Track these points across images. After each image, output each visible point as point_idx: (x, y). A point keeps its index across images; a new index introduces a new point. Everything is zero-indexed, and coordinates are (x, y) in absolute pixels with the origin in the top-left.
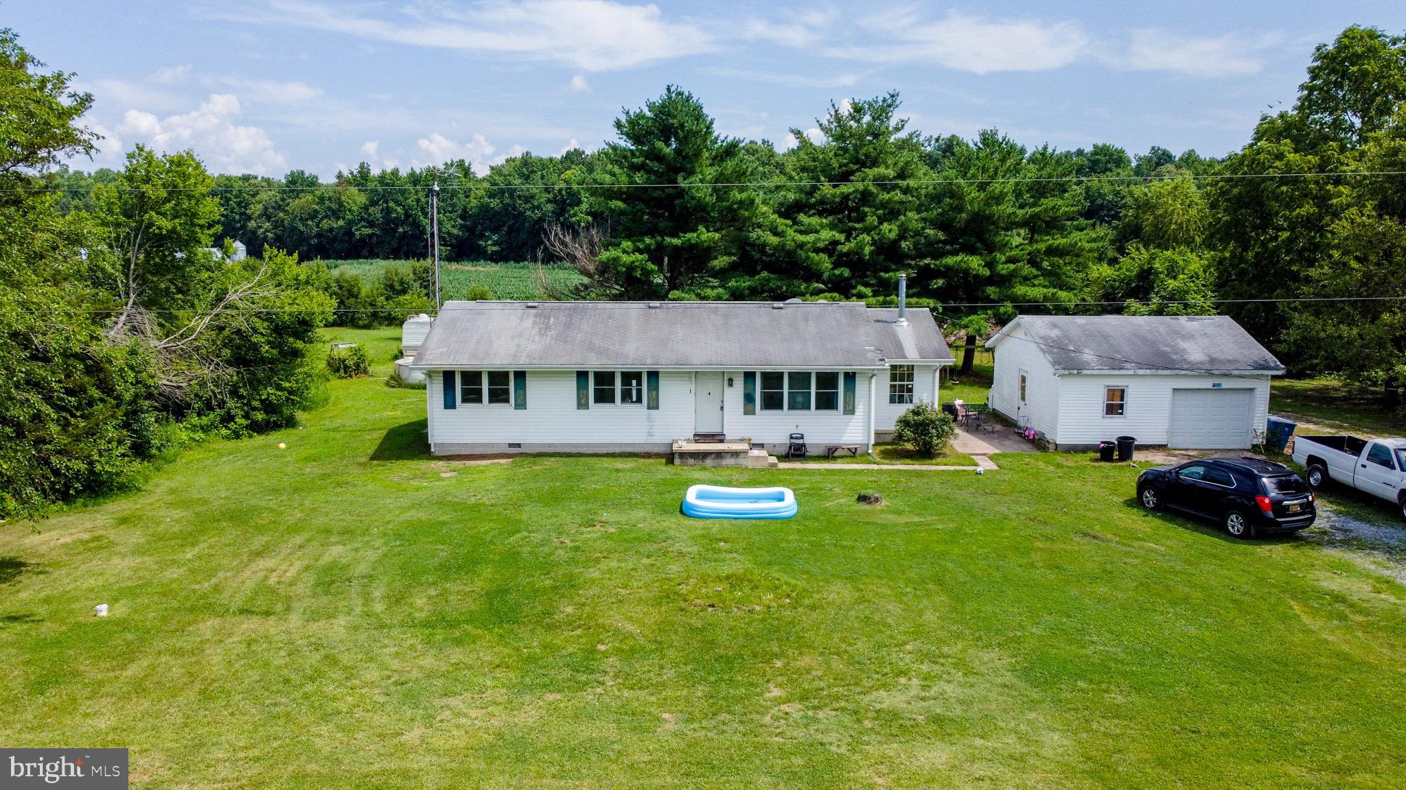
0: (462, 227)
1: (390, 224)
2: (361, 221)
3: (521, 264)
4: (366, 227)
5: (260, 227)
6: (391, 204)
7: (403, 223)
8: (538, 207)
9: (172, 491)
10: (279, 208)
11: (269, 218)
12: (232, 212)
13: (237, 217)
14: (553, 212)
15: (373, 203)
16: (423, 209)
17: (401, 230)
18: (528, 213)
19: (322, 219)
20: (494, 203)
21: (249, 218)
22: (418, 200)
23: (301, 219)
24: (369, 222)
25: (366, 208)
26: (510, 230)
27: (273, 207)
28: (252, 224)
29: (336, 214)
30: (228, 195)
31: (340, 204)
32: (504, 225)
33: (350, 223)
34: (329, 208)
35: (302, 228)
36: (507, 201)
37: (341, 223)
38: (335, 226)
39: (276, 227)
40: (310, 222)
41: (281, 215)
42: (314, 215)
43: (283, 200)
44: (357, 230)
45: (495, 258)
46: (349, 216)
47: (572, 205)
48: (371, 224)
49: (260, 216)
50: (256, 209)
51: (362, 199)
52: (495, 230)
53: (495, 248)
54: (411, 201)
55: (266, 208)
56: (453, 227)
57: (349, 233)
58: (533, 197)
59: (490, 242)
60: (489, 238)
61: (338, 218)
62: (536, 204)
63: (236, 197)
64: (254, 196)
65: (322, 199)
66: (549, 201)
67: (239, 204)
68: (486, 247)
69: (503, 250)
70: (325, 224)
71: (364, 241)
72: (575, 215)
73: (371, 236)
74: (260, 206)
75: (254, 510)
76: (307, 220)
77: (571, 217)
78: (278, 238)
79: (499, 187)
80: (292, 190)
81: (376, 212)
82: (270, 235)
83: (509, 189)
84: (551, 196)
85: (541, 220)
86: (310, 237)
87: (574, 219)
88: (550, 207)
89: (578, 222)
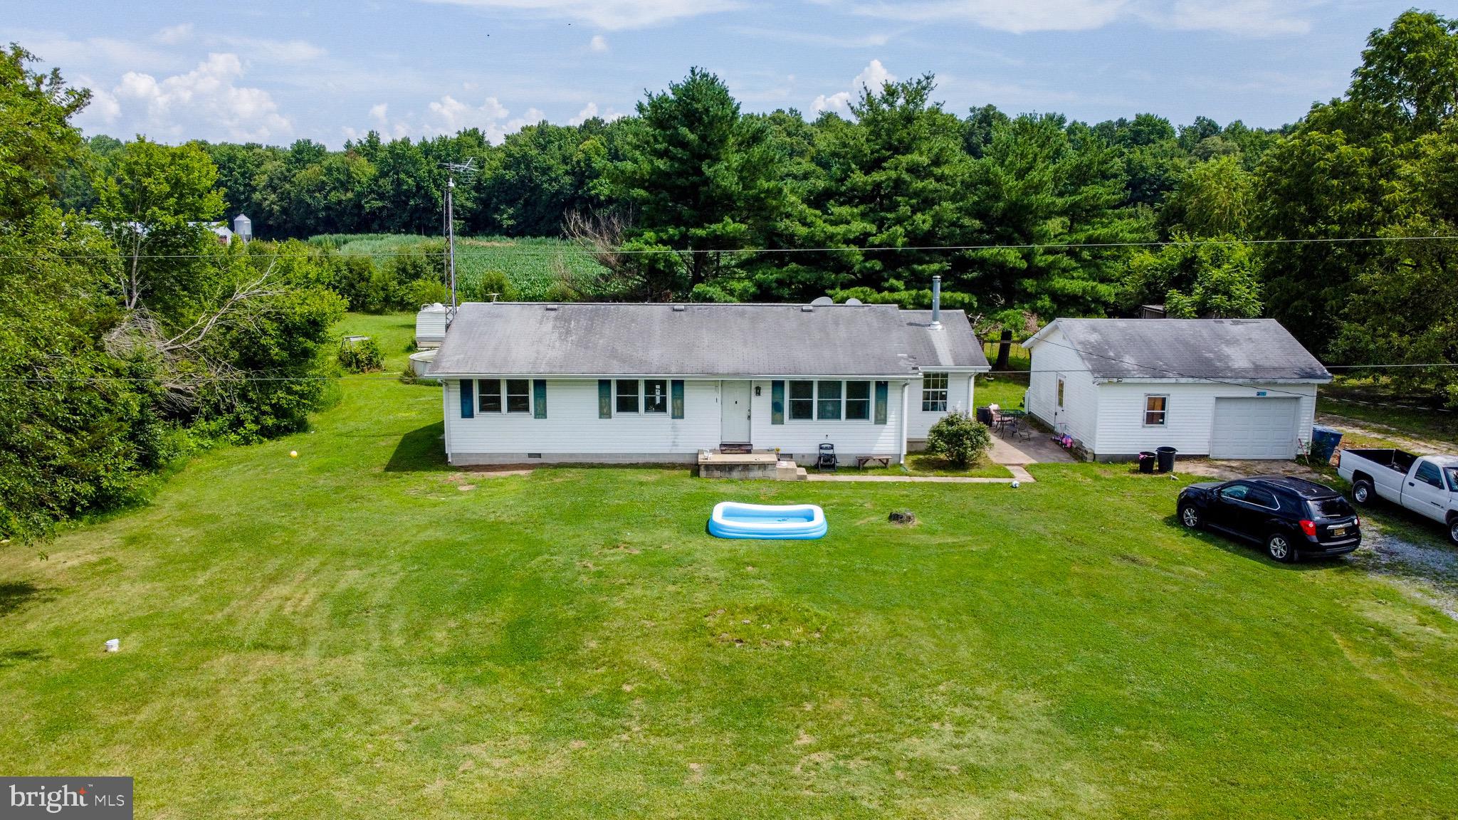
0: (476, 200)
1: (400, 198)
2: (370, 193)
3: (538, 239)
4: (376, 200)
5: (266, 199)
6: (402, 176)
7: (414, 195)
8: (556, 180)
9: (182, 506)
11: (274, 190)
12: (236, 182)
13: (241, 189)
14: (571, 185)
15: (384, 174)
16: (435, 181)
17: (412, 203)
18: (545, 185)
19: (330, 191)
20: (510, 175)
21: (254, 189)
22: (430, 172)
23: (309, 191)
24: (378, 194)
25: (376, 180)
26: (527, 203)
28: (257, 196)
29: (344, 186)
30: (232, 165)
31: (349, 175)
32: (520, 199)
33: (360, 195)
34: (338, 180)
35: (309, 200)
36: (523, 172)
37: (350, 195)
38: (344, 198)
39: (282, 199)
40: (317, 194)
41: (287, 186)
42: (321, 187)
43: (289, 170)
44: (366, 203)
45: (511, 233)
46: (358, 188)
47: (591, 178)
48: (381, 196)
49: (265, 188)
50: (261, 180)
51: (371, 170)
52: (511, 203)
53: (510, 222)
54: (423, 173)
55: (271, 179)
56: (467, 199)
57: (360, 207)
58: (550, 168)
59: (505, 216)
60: (504, 212)
61: (347, 190)
62: (553, 175)
63: (240, 167)
64: (258, 166)
65: (329, 170)
66: (567, 173)
67: (243, 175)
68: (501, 220)
69: (519, 224)
70: (334, 196)
71: (374, 214)
72: (594, 188)
73: (381, 209)
74: (265, 177)
75: (268, 528)
76: (314, 191)
77: (589, 190)
78: (284, 211)
79: (515, 158)
80: (298, 161)
81: (386, 184)
82: (276, 207)
83: (525, 160)
84: (569, 167)
85: (558, 193)
86: (318, 210)
87: (593, 192)
88: (567, 180)
89: (597, 195)
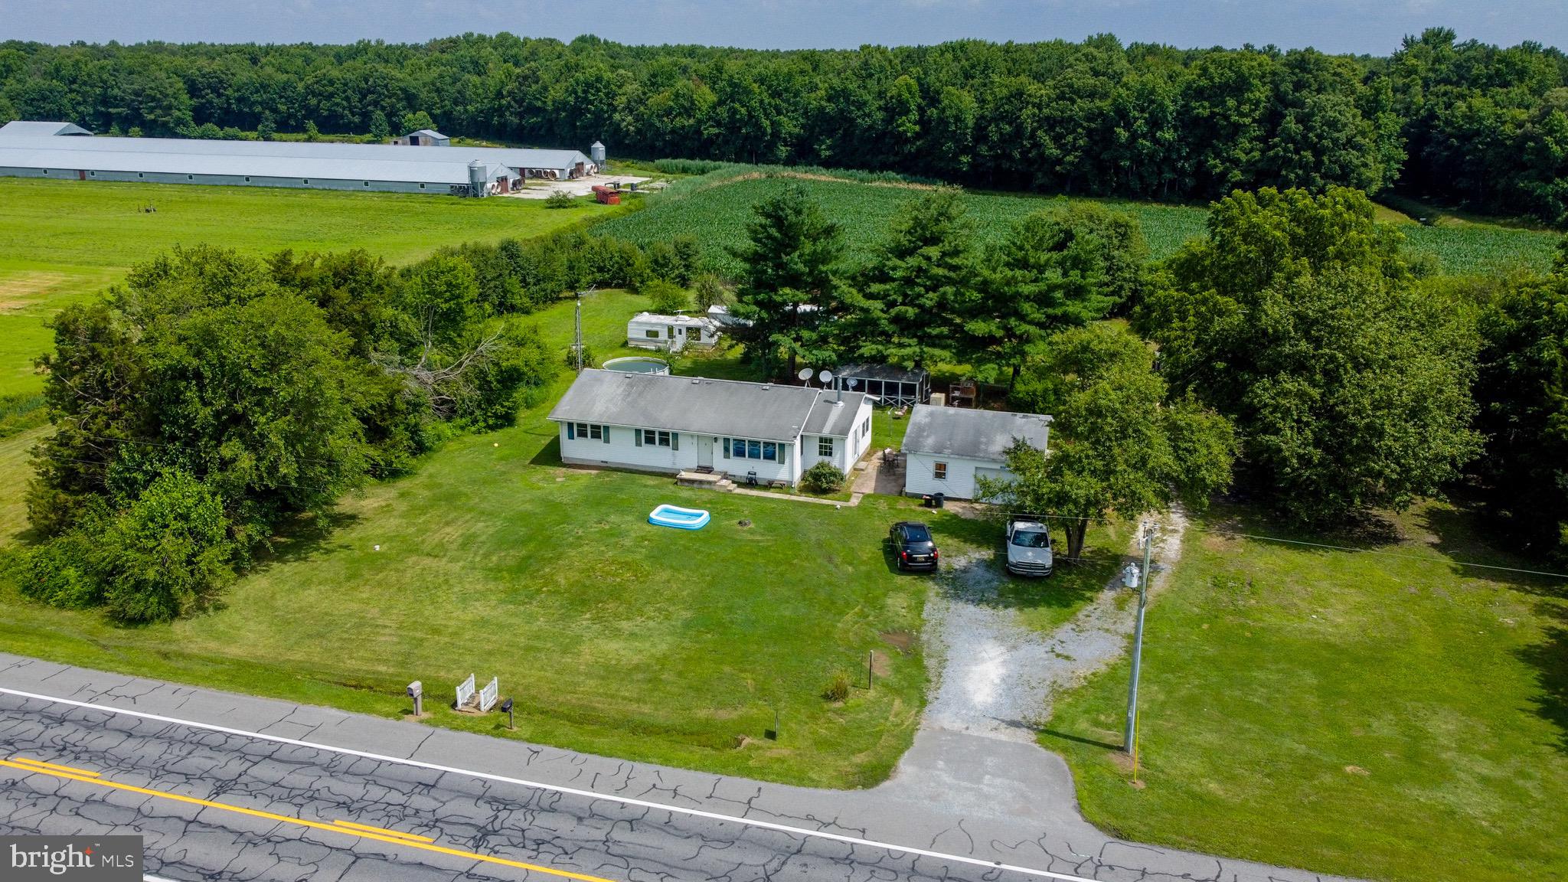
0: (803, 126)
1: (733, 126)
2: (708, 120)
3: (850, 172)
4: (713, 126)
5: (624, 120)
6: (737, 105)
7: (746, 124)
8: (869, 115)
10: (641, 101)
11: (631, 111)
12: (601, 102)
13: (605, 108)
14: (883, 120)
15: (721, 103)
16: (765, 110)
17: (744, 131)
18: (859, 120)
19: (676, 117)
20: (830, 108)
21: (615, 110)
22: (762, 102)
23: (658, 116)
24: (716, 121)
25: (714, 107)
26: (844, 136)
27: (635, 101)
28: (617, 116)
29: (688, 112)
30: (599, 85)
31: (692, 103)
32: (839, 129)
33: (700, 122)
34: (683, 106)
35: (658, 124)
36: (841, 106)
37: (692, 121)
38: (686, 124)
39: (637, 121)
40: (665, 119)
41: (642, 109)
42: (668, 112)
43: (644, 93)
44: (705, 129)
45: (828, 164)
46: (698, 116)
47: (900, 114)
48: (718, 124)
49: (624, 110)
50: (621, 101)
51: (712, 98)
52: (831, 134)
53: (827, 153)
54: (755, 104)
55: (629, 102)
56: (795, 126)
57: (699, 132)
58: (865, 103)
59: (823, 147)
60: (823, 142)
61: (690, 116)
62: (867, 111)
63: (605, 87)
64: (620, 87)
65: (677, 95)
66: (880, 108)
67: (607, 95)
68: (821, 150)
69: (835, 155)
70: (679, 122)
71: (711, 141)
72: (903, 124)
73: (717, 135)
74: (624, 99)
76: (663, 116)
77: (899, 126)
78: (638, 131)
79: (836, 91)
80: (653, 84)
81: (723, 112)
82: (632, 128)
83: (845, 93)
84: (882, 103)
85: (871, 127)
86: (665, 134)
87: (901, 129)
88: (879, 115)
89: (905, 132)
